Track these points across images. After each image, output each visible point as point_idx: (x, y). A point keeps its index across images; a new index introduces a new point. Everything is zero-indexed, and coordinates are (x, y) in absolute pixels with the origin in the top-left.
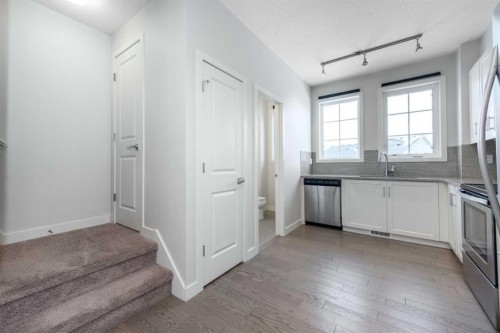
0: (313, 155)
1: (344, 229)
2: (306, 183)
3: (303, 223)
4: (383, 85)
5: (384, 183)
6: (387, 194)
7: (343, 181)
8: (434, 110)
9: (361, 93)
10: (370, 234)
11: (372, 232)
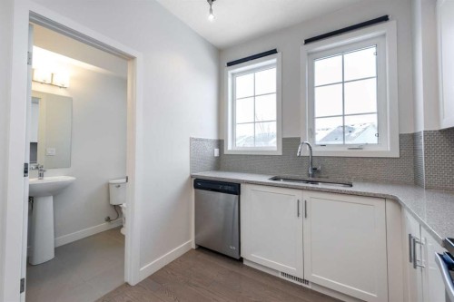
0: (220, 144)
1: (245, 263)
2: (196, 187)
3: (194, 246)
4: (307, 41)
5: (298, 195)
6: (303, 211)
7: (243, 187)
8: (380, 76)
9: (279, 55)
10: (280, 276)
11: (283, 274)
